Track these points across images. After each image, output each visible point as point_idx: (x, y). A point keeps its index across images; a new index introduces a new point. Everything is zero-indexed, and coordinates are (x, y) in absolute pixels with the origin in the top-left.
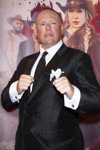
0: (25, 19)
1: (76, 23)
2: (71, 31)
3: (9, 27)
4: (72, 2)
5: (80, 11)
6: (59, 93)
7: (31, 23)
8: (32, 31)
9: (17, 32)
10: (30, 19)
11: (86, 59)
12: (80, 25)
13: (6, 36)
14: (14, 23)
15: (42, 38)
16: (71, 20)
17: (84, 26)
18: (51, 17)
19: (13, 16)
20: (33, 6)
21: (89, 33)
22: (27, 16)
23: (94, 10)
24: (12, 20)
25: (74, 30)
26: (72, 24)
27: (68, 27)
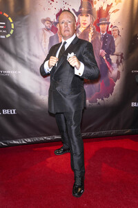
0: (52, 20)
1: (85, 24)
2: (81, 30)
3: (42, 26)
4: (83, 9)
5: (88, 16)
6: (71, 66)
7: (56, 23)
8: (57, 29)
9: (48, 30)
10: (56, 20)
11: (90, 46)
12: (87, 25)
13: (41, 32)
14: (46, 23)
15: (63, 32)
16: (81, 22)
17: (89, 26)
18: (68, 17)
19: (45, 18)
20: (57, 12)
21: (92, 31)
22: (53, 19)
23: (96, 15)
24: (44, 21)
25: (83, 29)
26: (82, 25)
27: (79, 27)
